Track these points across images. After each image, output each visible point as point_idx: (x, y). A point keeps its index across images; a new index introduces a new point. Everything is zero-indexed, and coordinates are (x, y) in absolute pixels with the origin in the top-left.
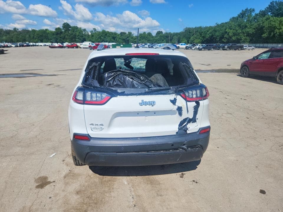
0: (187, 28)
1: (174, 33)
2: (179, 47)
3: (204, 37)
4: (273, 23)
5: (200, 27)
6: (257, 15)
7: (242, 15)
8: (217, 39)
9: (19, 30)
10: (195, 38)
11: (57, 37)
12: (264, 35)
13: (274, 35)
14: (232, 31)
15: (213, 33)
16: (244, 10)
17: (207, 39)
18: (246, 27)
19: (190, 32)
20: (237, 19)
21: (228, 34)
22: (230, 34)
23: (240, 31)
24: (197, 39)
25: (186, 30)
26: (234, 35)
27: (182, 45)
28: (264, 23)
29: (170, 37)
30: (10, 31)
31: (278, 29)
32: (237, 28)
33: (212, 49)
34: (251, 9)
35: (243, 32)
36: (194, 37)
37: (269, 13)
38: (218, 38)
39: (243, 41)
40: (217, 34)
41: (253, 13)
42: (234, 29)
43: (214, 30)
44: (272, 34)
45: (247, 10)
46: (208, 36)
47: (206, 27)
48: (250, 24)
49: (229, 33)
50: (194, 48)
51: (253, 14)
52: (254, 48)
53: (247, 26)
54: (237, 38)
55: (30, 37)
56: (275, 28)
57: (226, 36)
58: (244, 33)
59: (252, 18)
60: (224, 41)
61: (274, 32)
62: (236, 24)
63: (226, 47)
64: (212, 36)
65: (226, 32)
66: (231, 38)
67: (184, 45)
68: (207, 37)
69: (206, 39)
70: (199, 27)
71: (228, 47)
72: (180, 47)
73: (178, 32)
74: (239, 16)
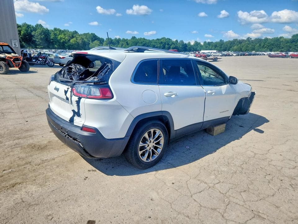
9: (252, 39)
11: (291, 46)
30: (243, 40)
55: (260, 46)
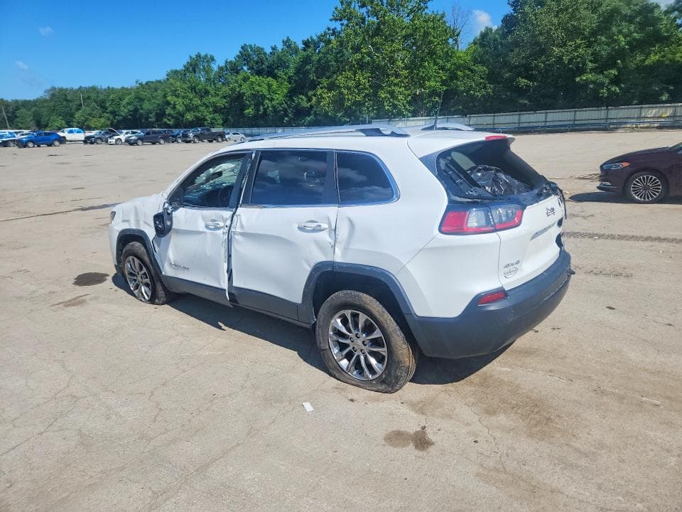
0: (55, 89)
1: (17, 101)
2: (64, 137)
3: (113, 113)
4: (257, 88)
5: (94, 89)
6: (221, 69)
7: (193, 66)
8: (151, 118)
10: (90, 115)
12: (247, 111)
13: (265, 110)
14: (180, 100)
15: (136, 103)
16: (194, 56)
17: (125, 119)
18: (207, 93)
19: (67, 100)
20: (185, 75)
21: (174, 108)
22: (180, 108)
23: (197, 101)
24: (94, 117)
25: (53, 95)
26: (189, 108)
27: (71, 132)
28: (241, 86)
29: (7, 112)
31: (268, 99)
32: (191, 96)
33: (162, 141)
34: (206, 56)
35: (205, 104)
36: (83, 112)
37: (245, 68)
38: (150, 115)
39: (209, 122)
40: (146, 106)
41: (212, 65)
42: (183, 98)
43: (137, 98)
44: (261, 108)
45: (199, 56)
46: (126, 110)
47: (108, 87)
48: (213, 86)
49: (175, 105)
50: (113, 141)
51: (215, 67)
52: (244, 136)
53: (209, 92)
54: (195, 116)
56: (263, 97)
57: (169, 111)
58: (207, 106)
59: (215, 75)
60: (168, 122)
61: (263, 105)
62: (185, 86)
63: (191, 135)
64: (136, 110)
65: (168, 103)
66: (182, 115)
67: (78, 132)
68: (123, 114)
69: (121, 118)
70: (90, 88)
71: (196, 136)
72: (68, 139)
73: (27, 99)
74: (187, 69)
